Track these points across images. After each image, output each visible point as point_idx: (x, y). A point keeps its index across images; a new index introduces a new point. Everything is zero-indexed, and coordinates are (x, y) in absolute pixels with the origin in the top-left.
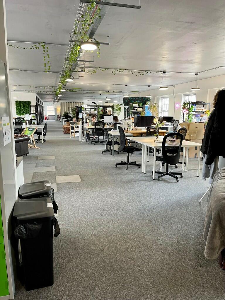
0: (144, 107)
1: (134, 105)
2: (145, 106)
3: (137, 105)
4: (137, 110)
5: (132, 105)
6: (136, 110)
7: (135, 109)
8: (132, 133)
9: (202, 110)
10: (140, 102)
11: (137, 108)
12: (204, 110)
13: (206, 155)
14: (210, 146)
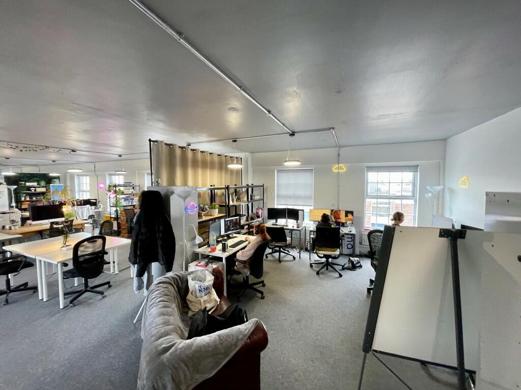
0: (49, 186)
1: (28, 184)
2: (51, 185)
3: (35, 184)
4: (35, 190)
5: (25, 184)
6: (33, 191)
7: (31, 189)
8: (20, 234)
9: (132, 192)
10: (41, 180)
11: (35, 187)
12: (134, 192)
13: (136, 265)
14: (139, 256)
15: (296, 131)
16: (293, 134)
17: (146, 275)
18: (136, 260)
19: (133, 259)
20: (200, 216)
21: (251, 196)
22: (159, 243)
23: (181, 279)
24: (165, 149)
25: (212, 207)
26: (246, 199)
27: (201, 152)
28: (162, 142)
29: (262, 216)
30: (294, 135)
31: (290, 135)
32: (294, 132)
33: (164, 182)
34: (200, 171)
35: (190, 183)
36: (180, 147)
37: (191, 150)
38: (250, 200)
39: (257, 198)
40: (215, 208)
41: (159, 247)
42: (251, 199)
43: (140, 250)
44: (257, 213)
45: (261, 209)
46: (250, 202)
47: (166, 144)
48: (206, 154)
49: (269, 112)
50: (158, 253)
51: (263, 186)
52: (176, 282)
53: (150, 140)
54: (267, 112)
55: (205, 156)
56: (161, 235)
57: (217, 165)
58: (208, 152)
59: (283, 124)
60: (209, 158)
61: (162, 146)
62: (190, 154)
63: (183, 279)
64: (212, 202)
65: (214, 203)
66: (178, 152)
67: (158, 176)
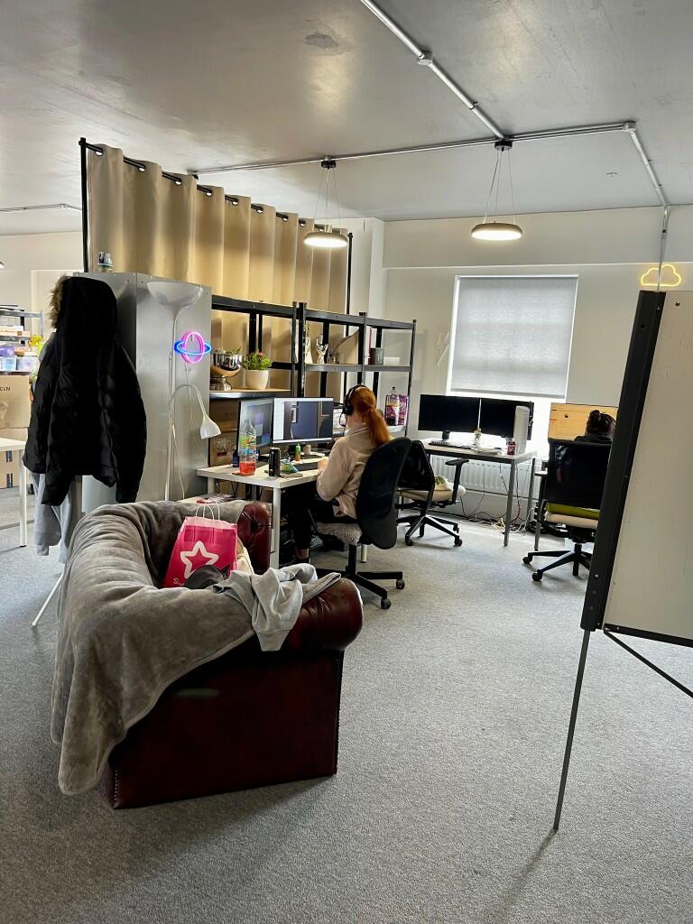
9: (19, 333)
12: (25, 334)
13: (42, 476)
14: (52, 448)
15: (516, 130)
16: (505, 141)
17: (66, 506)
18: (43, 461)
19: (35, 460)
20: (215, 381)
21: (372, 351)
22: (106, 420)
23: (160, 516)
24: (122, 174)
25: (252, 364)
26: (354, 359)
27: (227, 197)
28: (116, 151)
29: (401, 420)
30: (509, 144)
31: (497, 144)
32: (512, 136)
33: (119, 261)
34: (221, 256)
35: (192, 276)
36: (166, 175)
37: (199, 188)
38: (366, 362)
39: (390, 360)
40: (259, 368)
41: (105, 432)
42: (372, 361)
43: (52, 435)
44: (389, 408)
45: (402, 398)
46: (367, 369)
47: (127, 160)
48: (241, 208)
49: (426, 52)
50: (101, 447)
51: (412, 327)
52: (145, 519)
53: (83, 143)
54: (419, 53)
55: (237, 211)
56: (108, 400)
57: (273, 247)
58: (247, 199)
59: (474, 103)
60: (249, 220)
61: (115, 164)
62: (194, 201)
63: (164, 517)
64: (252, 349)
65: (257, 353)
66: (161, 189)
67: (104, 243)
